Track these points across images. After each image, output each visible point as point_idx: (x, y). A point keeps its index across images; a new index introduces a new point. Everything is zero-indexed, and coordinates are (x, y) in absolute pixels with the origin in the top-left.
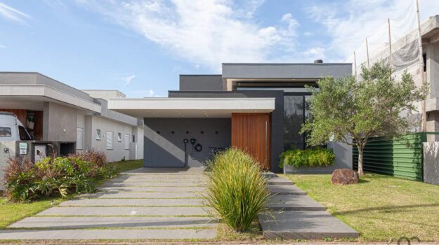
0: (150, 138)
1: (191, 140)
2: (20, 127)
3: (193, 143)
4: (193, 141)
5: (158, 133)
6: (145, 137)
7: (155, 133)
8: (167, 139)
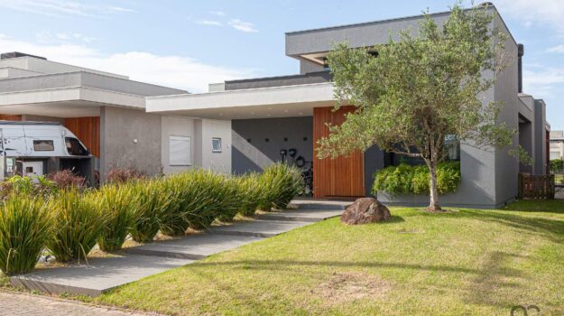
0: (240, 149)
1: (290, 150)
2: (69, 140)
3: (293, 156)
4: (292, 153)
5: (249, 141)
6: (233, 148)
7: (245, 141)
8: (261, 149)
